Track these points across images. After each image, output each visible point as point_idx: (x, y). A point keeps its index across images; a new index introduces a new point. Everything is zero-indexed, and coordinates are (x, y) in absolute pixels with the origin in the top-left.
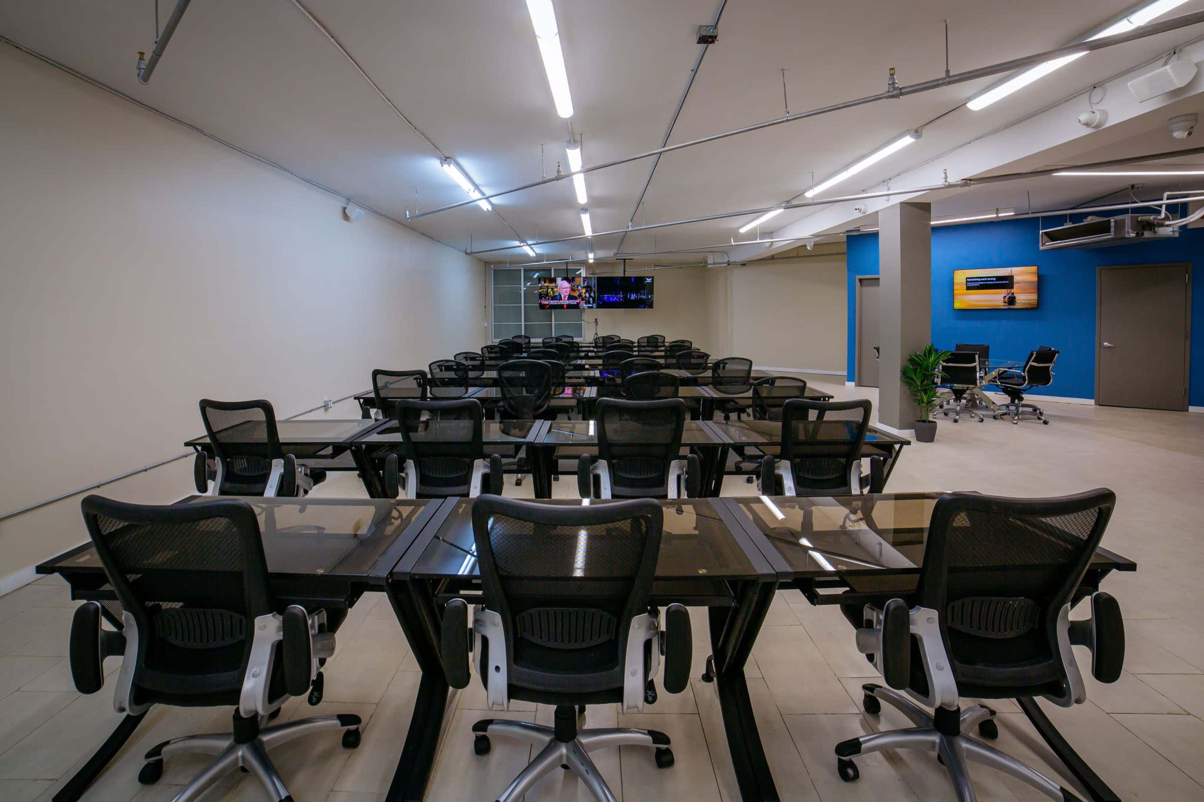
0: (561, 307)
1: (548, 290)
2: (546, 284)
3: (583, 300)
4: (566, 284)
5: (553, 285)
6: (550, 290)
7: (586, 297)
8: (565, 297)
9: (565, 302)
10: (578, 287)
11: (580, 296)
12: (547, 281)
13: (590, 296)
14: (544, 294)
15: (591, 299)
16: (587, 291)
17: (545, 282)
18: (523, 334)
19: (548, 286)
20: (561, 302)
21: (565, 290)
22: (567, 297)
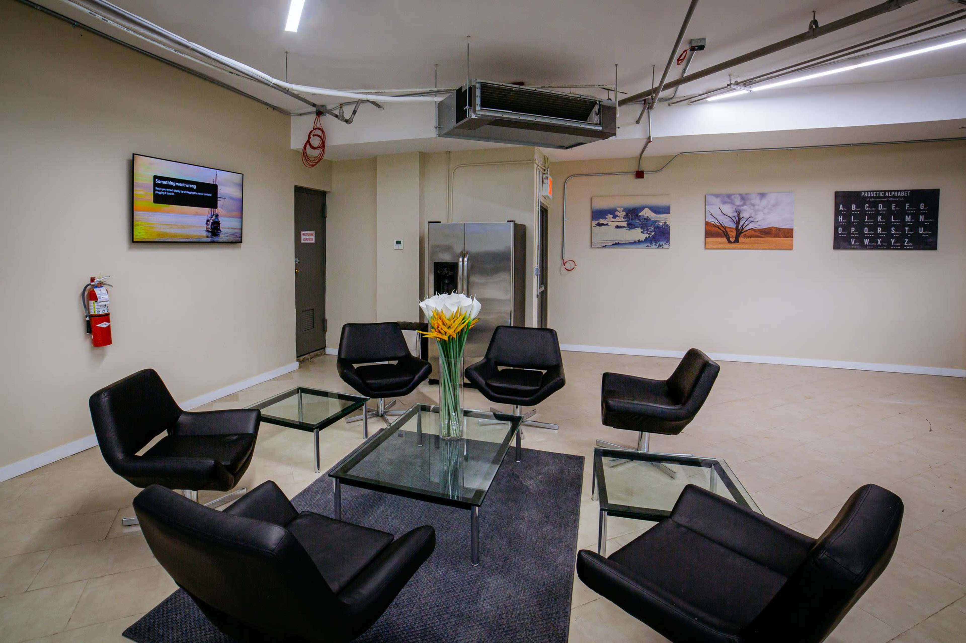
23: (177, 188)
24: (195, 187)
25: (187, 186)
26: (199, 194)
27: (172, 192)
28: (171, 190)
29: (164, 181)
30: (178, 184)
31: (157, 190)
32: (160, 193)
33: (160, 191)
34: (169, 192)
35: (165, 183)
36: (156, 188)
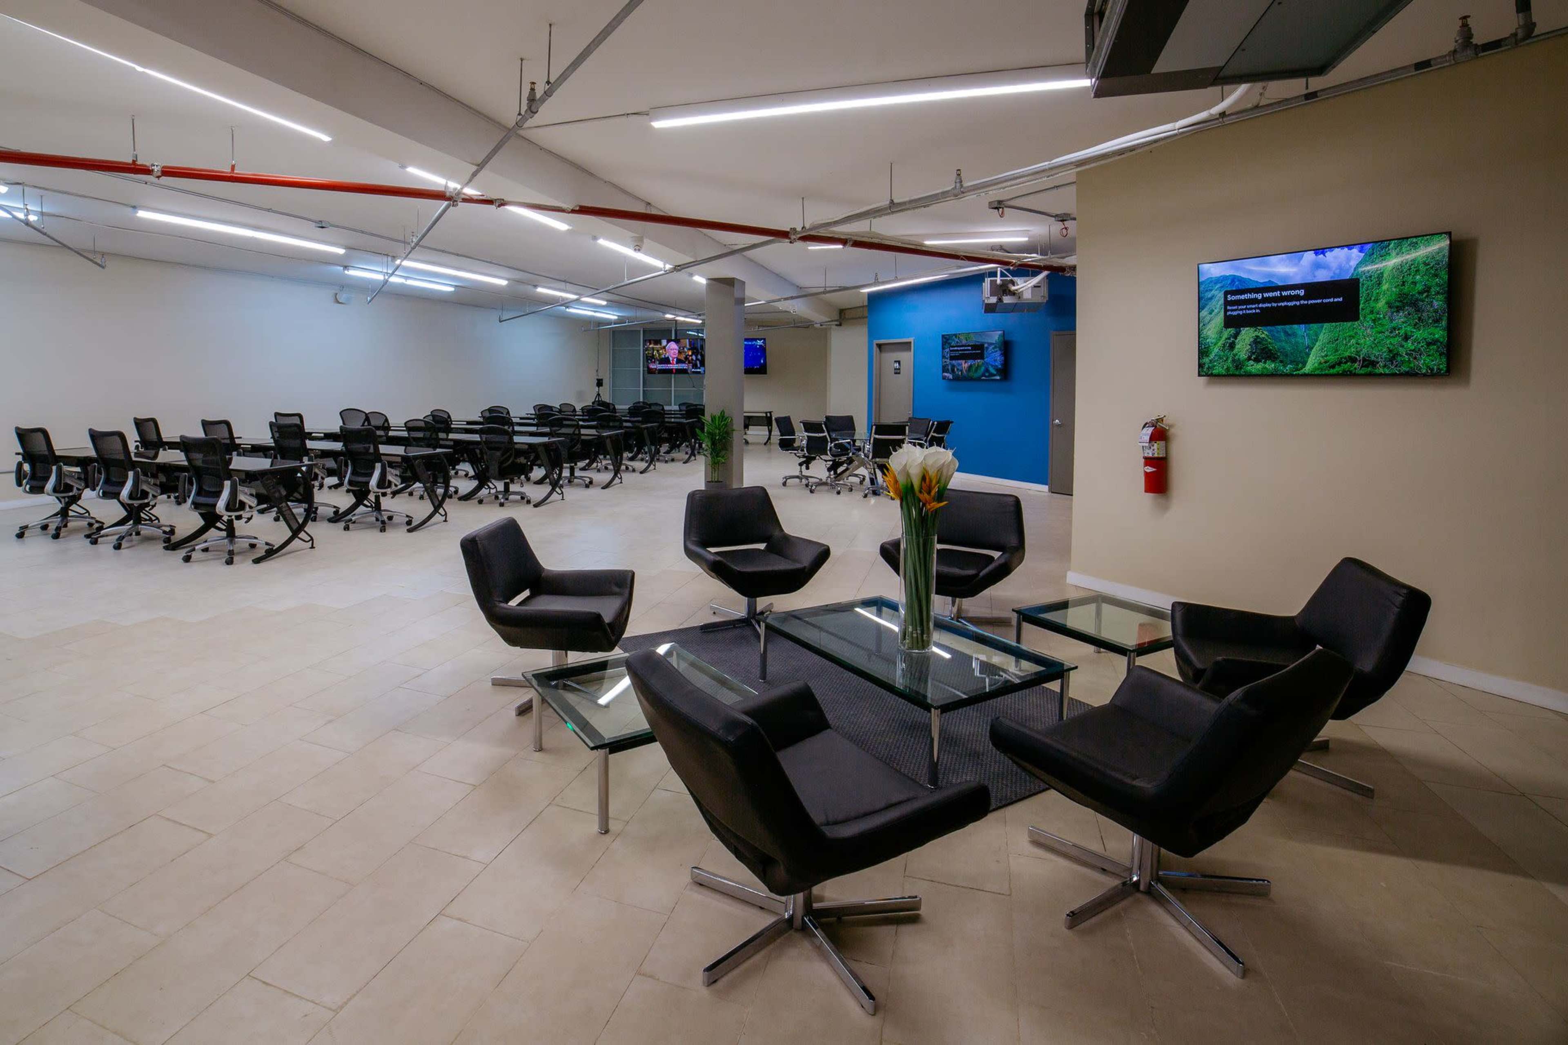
0: (669, 371)
1: (653, 352)
2: (651, 346)
3: (689, 362)
4: (673, 345)
5: (658, 346)
6: (655, 352)
7: (692, 359)
8: (673, 360)
9: (675, 366)
10: (684, 349)
11: (686, 358)
12: (652, 342)
13: (697, 359)
14: (650, 357)
15: (698, 362)
16: (693, 353)
17: (650, 344)
18: (641, 400)
19: (653, 348)
20: (670, 366)
21: (673, 351)
22: (675, 360)
23: (1264, 300)
24: (1302, 293)
25: (1284, 293)
26: (1310, 302)
27: (1255, 309)
28: (1254, 306)
29: (1241, 295)
30: (1266, 295)
31: (1229, 310)
32: (1235, 313)
33: (1235, 310)
34: (1251, 309)
35: (1243, 297)
36: (1229, 308)
